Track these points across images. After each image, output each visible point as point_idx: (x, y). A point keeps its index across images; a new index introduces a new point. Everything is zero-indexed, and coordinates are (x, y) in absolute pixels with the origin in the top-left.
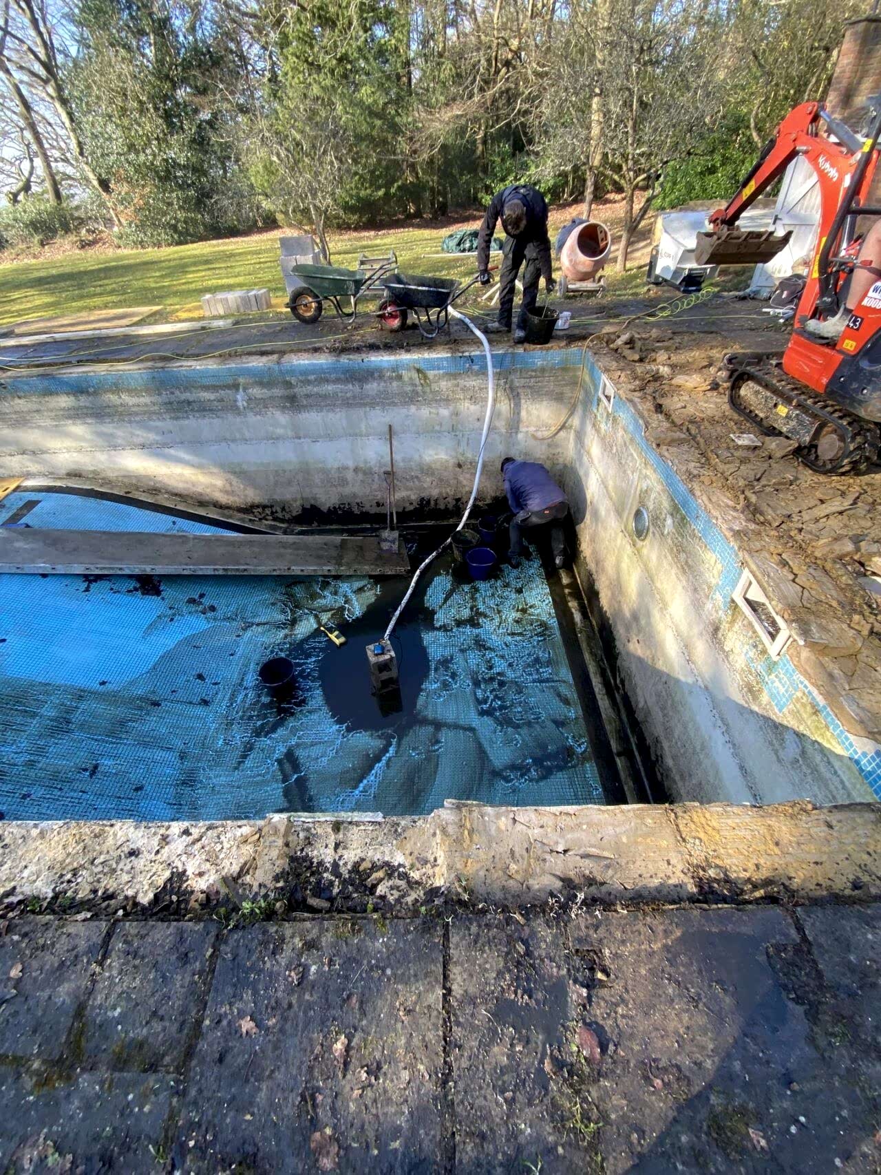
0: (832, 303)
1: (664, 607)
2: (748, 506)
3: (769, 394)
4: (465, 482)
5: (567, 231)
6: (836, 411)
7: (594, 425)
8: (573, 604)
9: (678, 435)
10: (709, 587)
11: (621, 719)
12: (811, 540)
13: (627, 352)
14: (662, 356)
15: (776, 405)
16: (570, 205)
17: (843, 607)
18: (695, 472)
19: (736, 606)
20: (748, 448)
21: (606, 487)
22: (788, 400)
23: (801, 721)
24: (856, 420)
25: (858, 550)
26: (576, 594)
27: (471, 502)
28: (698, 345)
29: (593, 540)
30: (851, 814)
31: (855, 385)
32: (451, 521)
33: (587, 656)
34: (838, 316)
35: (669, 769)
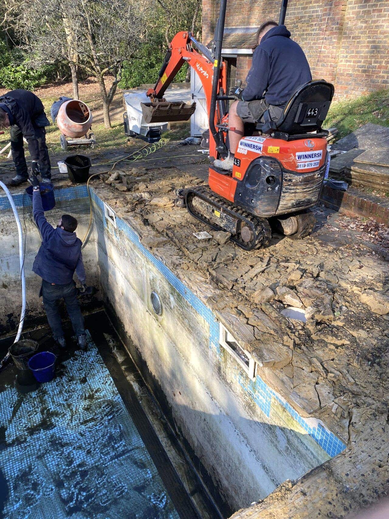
0: (224, 149)
1: (187, 363)
2: (212, 279)
3: (207, 204)
4: (14, 299)
5: (57, 105)
6: (243, 212)
7: (109, 238)
8: (130, 378)
9: (162, 239)
10: (206, 340)
11: (187, 462)
12: (251, 293)
13: (118, 186)
14: (142, 186)
15: (213, 211)
16: (63, 83)
17: (277, 333)
18: (177, 262)
19: (224, 350)
20: (205, 240)
21: (128, 281)
22: (219, 208)
23: (280, 418)
24: (254, 217)
25: (275, 293)
26: (131, 368)
27: (23, 315)
28: (164, 176)
29: (131, 322)
30: (313, 479)
31: (247, 198)
32: (8, 336)
33: (150, 418)
34: (229, 157)
35: (227, 489)
